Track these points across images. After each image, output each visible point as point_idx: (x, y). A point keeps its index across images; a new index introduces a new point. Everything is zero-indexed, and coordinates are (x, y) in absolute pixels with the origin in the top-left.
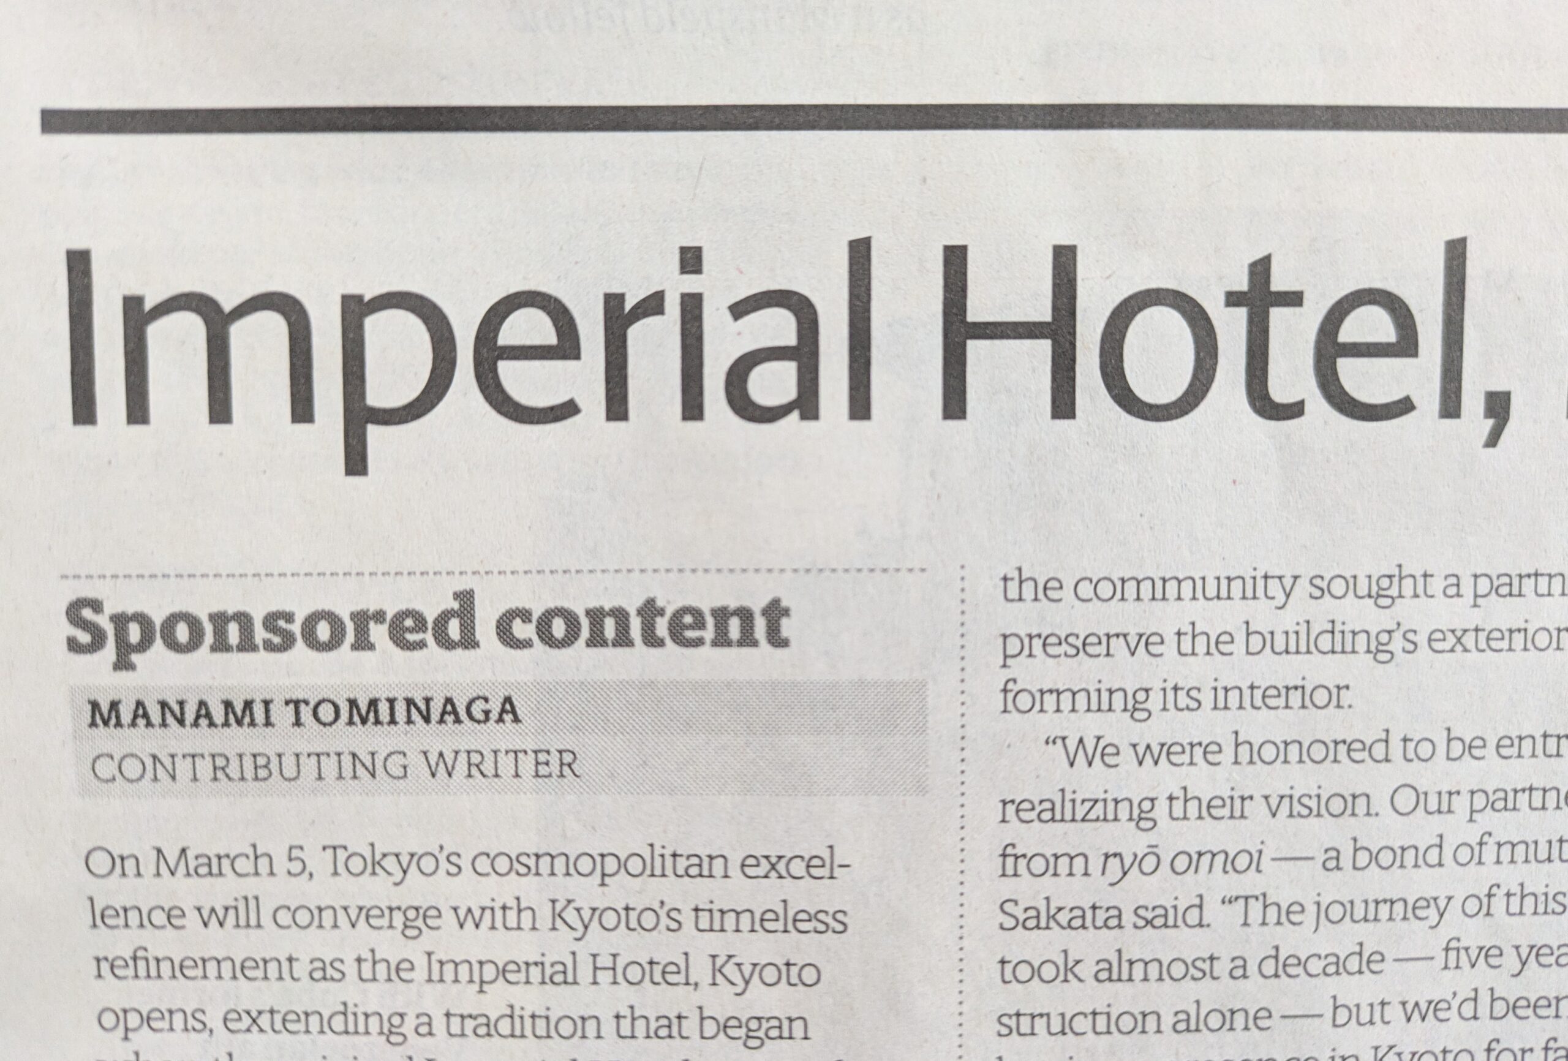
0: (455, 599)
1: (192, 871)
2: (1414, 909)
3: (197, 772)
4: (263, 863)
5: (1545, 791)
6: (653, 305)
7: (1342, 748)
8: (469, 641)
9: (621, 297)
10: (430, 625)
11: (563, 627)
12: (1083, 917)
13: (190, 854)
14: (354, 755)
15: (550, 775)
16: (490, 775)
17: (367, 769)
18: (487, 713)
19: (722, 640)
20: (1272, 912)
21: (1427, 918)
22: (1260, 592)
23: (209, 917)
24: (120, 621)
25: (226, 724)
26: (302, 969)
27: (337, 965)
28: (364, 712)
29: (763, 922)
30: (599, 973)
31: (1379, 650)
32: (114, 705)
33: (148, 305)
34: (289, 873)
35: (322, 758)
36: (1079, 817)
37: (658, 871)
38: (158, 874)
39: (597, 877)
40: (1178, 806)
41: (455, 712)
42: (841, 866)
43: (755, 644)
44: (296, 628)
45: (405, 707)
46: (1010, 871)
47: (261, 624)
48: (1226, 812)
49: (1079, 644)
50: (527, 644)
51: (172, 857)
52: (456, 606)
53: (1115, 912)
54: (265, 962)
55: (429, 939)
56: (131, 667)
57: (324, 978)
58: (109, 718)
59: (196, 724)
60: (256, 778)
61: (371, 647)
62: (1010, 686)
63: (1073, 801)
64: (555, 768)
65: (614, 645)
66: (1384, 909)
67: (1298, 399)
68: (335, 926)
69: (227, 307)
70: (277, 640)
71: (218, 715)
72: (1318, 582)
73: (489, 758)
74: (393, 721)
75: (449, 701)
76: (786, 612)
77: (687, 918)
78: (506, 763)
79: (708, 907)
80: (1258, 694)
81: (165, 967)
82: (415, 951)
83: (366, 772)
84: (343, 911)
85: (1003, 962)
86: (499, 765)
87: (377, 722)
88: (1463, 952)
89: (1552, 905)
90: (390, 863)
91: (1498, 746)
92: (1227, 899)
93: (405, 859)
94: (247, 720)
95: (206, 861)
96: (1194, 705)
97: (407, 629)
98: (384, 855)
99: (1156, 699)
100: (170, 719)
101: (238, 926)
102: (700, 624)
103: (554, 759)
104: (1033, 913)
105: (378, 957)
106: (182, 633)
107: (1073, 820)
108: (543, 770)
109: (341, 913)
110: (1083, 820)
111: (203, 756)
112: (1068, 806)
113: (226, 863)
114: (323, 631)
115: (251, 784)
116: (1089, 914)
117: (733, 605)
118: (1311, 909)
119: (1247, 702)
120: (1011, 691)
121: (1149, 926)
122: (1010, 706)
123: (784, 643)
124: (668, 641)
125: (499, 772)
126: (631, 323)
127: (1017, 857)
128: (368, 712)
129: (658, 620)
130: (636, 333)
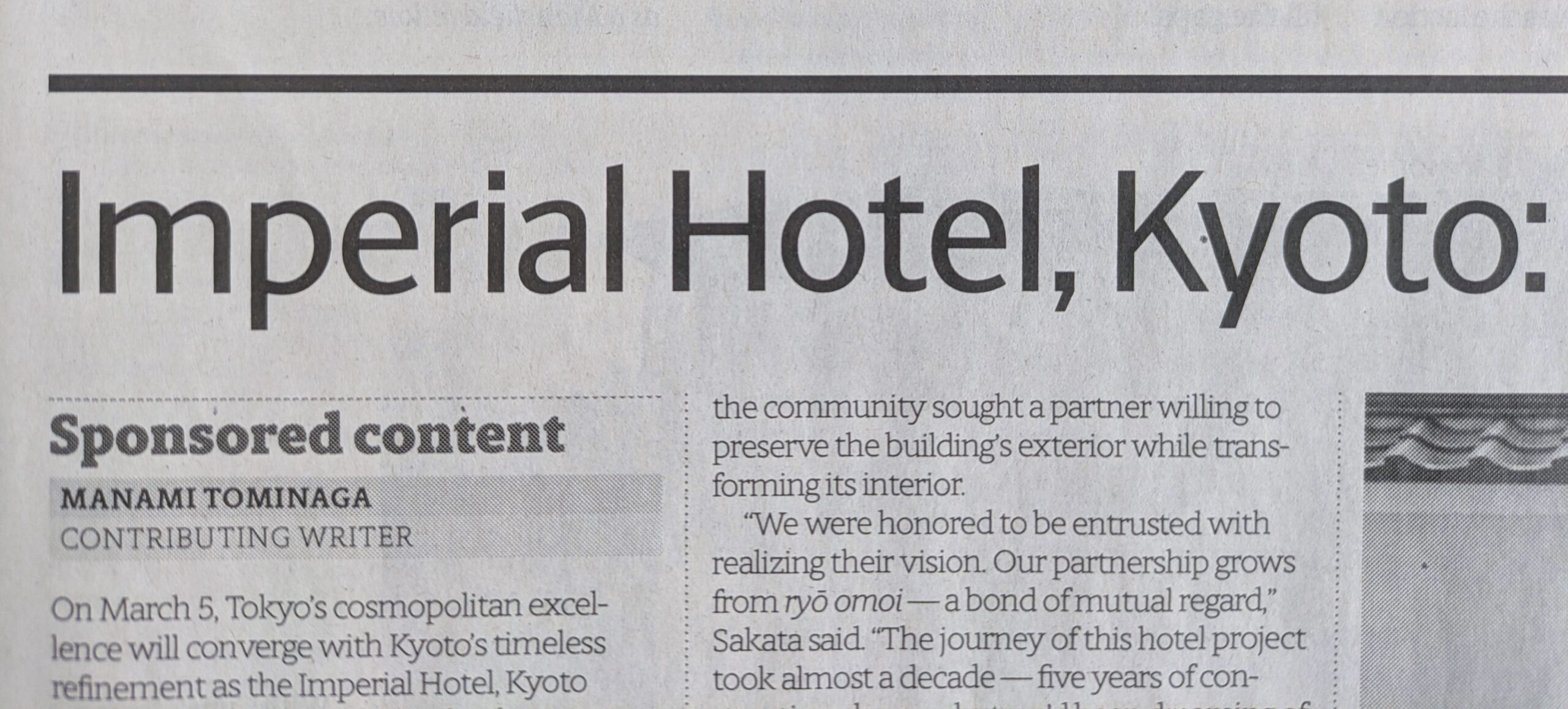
0: (326, 417)
1: (129, 616)
2: (1015, 641)
3: (138, 542)
4: (182, 610)
5: (1112, 559)
6: (469, 211)
7: (958, 524)
8: (335, 448)
9: (447, 206)
10: (308, 436)
11: (402, 438)
12: (773, 642)
13: (128, 604)
14: (251, 529)
15: (391, 545)
16: (348, 545)
17: (260, 539)
18: (346, 500)
19: (516, 447)
20: (909, 640)
21: (1024, 648)
22: (897, 412)
23: (140, 651)
24: (88, 431)
25: (161, 506)
26: (207, 689)
27: (235, 685)
28: (259, 497)
29: (543, 647)
30: (427, 686)
31: (983, 454)
32: (81, 493)
33: (118, 210)
34: (201, 617)
35: (229, 531)
36: (769, 570)
37: (469, 613)
38: (104, 619)
39: (425, 618)
40: (840, 563)
41: (324, 499)
42: (600, 605)
43: (540, 449)
44: (213, 437)
45: (288, 495)
46: (721, 609)
47: (189, 434)
48: (875, 567)
49: (768, 448)
50: (377, 450)
51: (114, 605)
52: (326, 422)
53: (795, 639)
54: (180, 684)
55: (302, 665)
56: (94, 464)
57: (225, 695)
58: (77, 501)
59: (139, 506)
60: (181, 546)
61: (265, 451)
62: (720, 477)
63: (765, 558)
64: (395, 539)
65: (438, 451)
66: (992, 641)
67: (920, 277)
68: (234, 656)
69: (172, 211)
70: (199, 445)
71: (155, 499)
72: (939, 405)
73: (348, 532)
74: (280, 505)
75: (320, 491)
76: (562, 427)
77: (491, 646)
78: (360, 537)
79: (506, 636)
80: (897, 484)
81: (103, 691)
82: (291, 673)
83: (259, 542)
84: (240, 646)
85: (716, 674)
86: (355, 538)
87: (269, 505)
88: (1054, 676)
89: (1120, 643)
90: (275, 610)
91: (1075, 526)
92: (876, 630)
93: (285, 607)
94: (176, 503)
95: (139, 608)
96: (850, 491)
97: (292, 438)
98: (271, 603)
99: (822, 489)
100: (120, 502)
101: (160, 657)
102: (500, 435)
103: (394, 533)
104: (737, 639)
105: (265, 678)
106: (132, 440)
107: (765, 572)
108: (387, 541)
109: (238, 647)
110: (773, 572)
111: (142, 530)
112: (761, 562)
113: (154, 610)
114: (232, 440)
115: (176, 550)
116: (777, 639)
117: (524, 422)
118: (938, 640)
119: (889, 491)
120: (720, 481)
121: (821, 650)
122: (720, 492)
123: (559, 449)
124: (477, 449)
125: (355, 543)
126: (453, 224)
127: (725, 598)
128: (262, 499)
129: (470, 433)
130: (456, 230)
